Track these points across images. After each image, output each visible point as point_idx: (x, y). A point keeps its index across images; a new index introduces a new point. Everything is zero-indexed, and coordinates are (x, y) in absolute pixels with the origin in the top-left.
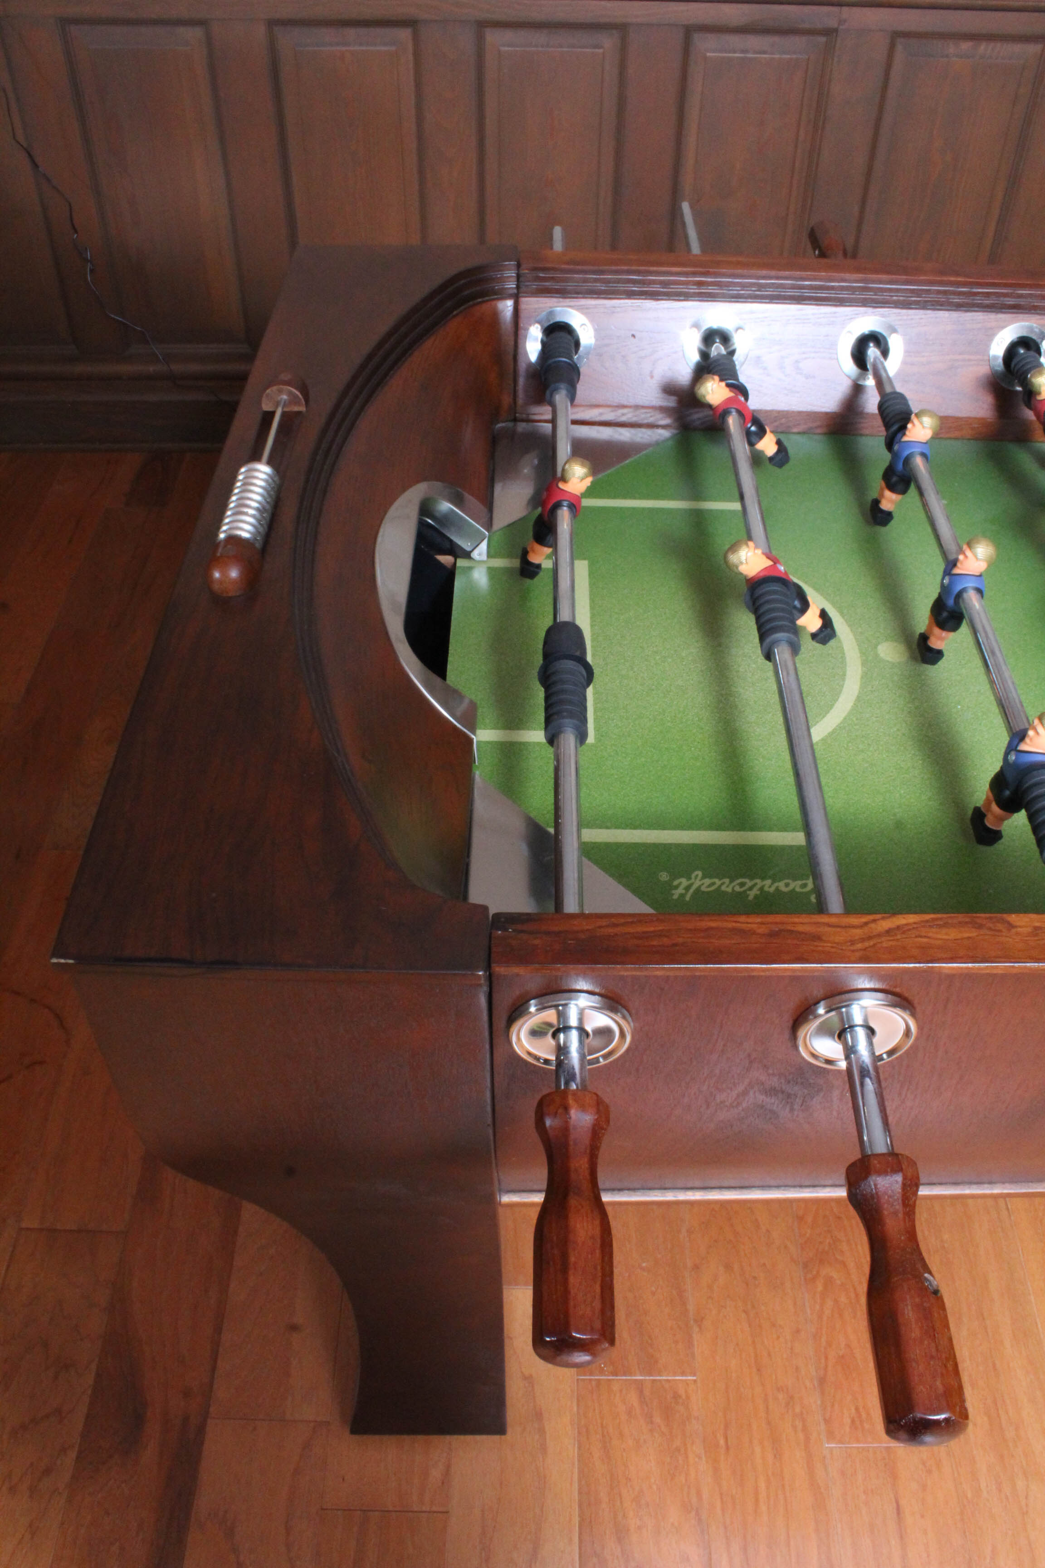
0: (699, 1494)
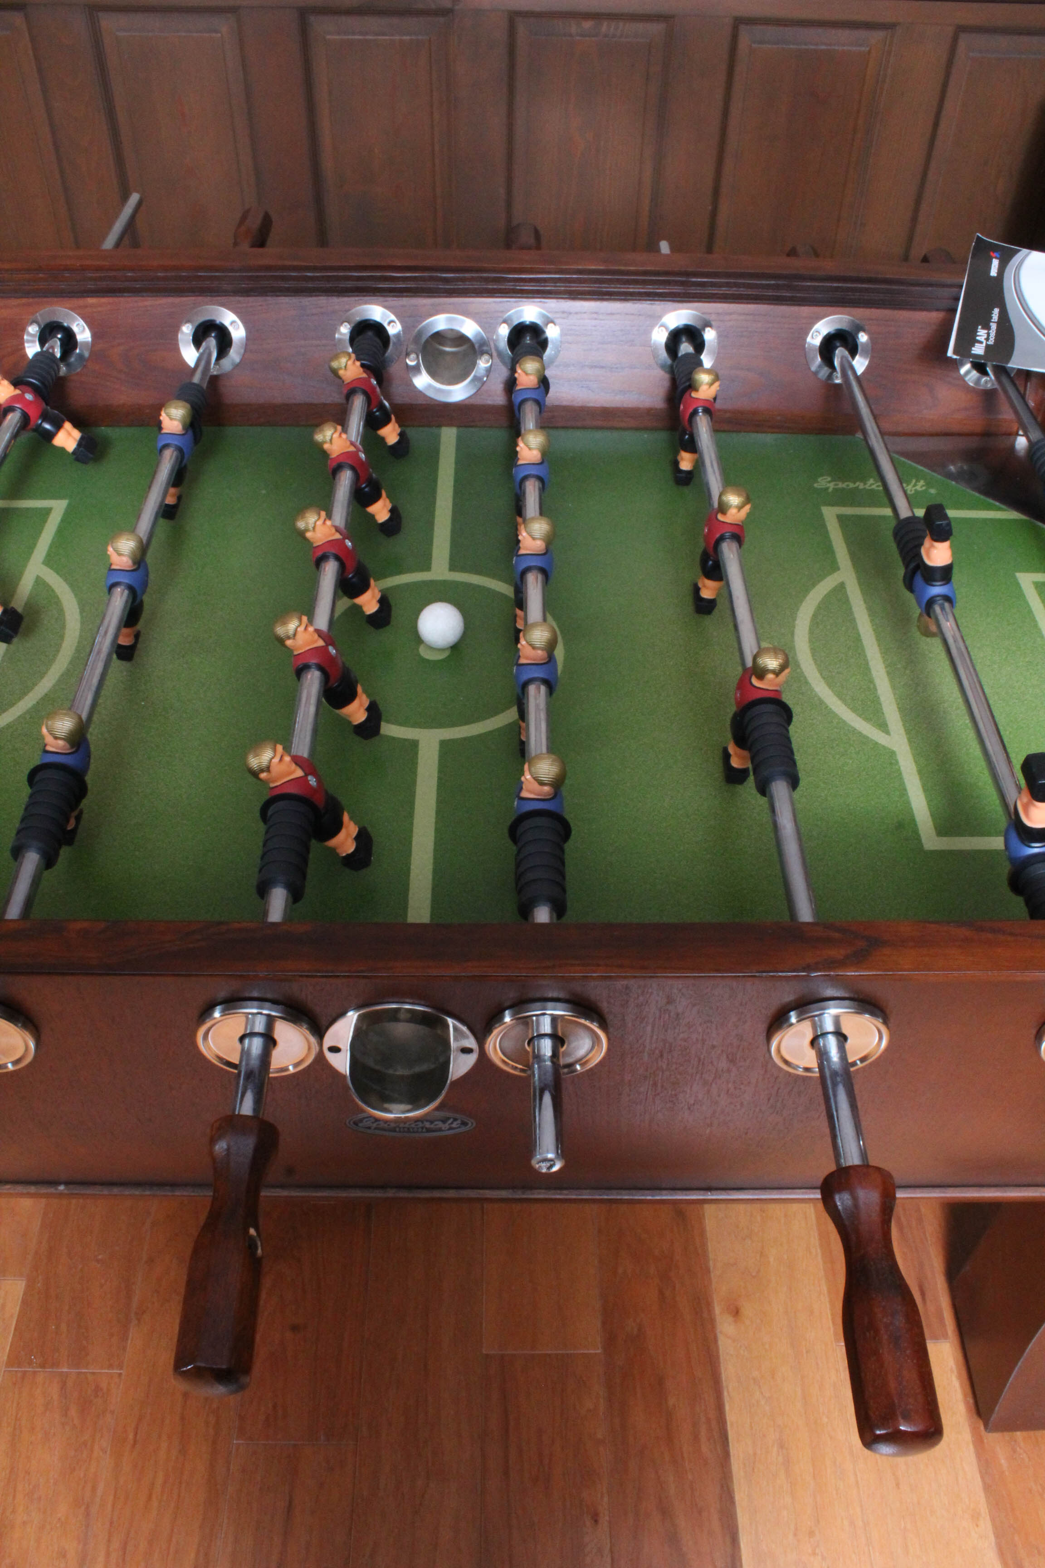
0: (94, 1489)
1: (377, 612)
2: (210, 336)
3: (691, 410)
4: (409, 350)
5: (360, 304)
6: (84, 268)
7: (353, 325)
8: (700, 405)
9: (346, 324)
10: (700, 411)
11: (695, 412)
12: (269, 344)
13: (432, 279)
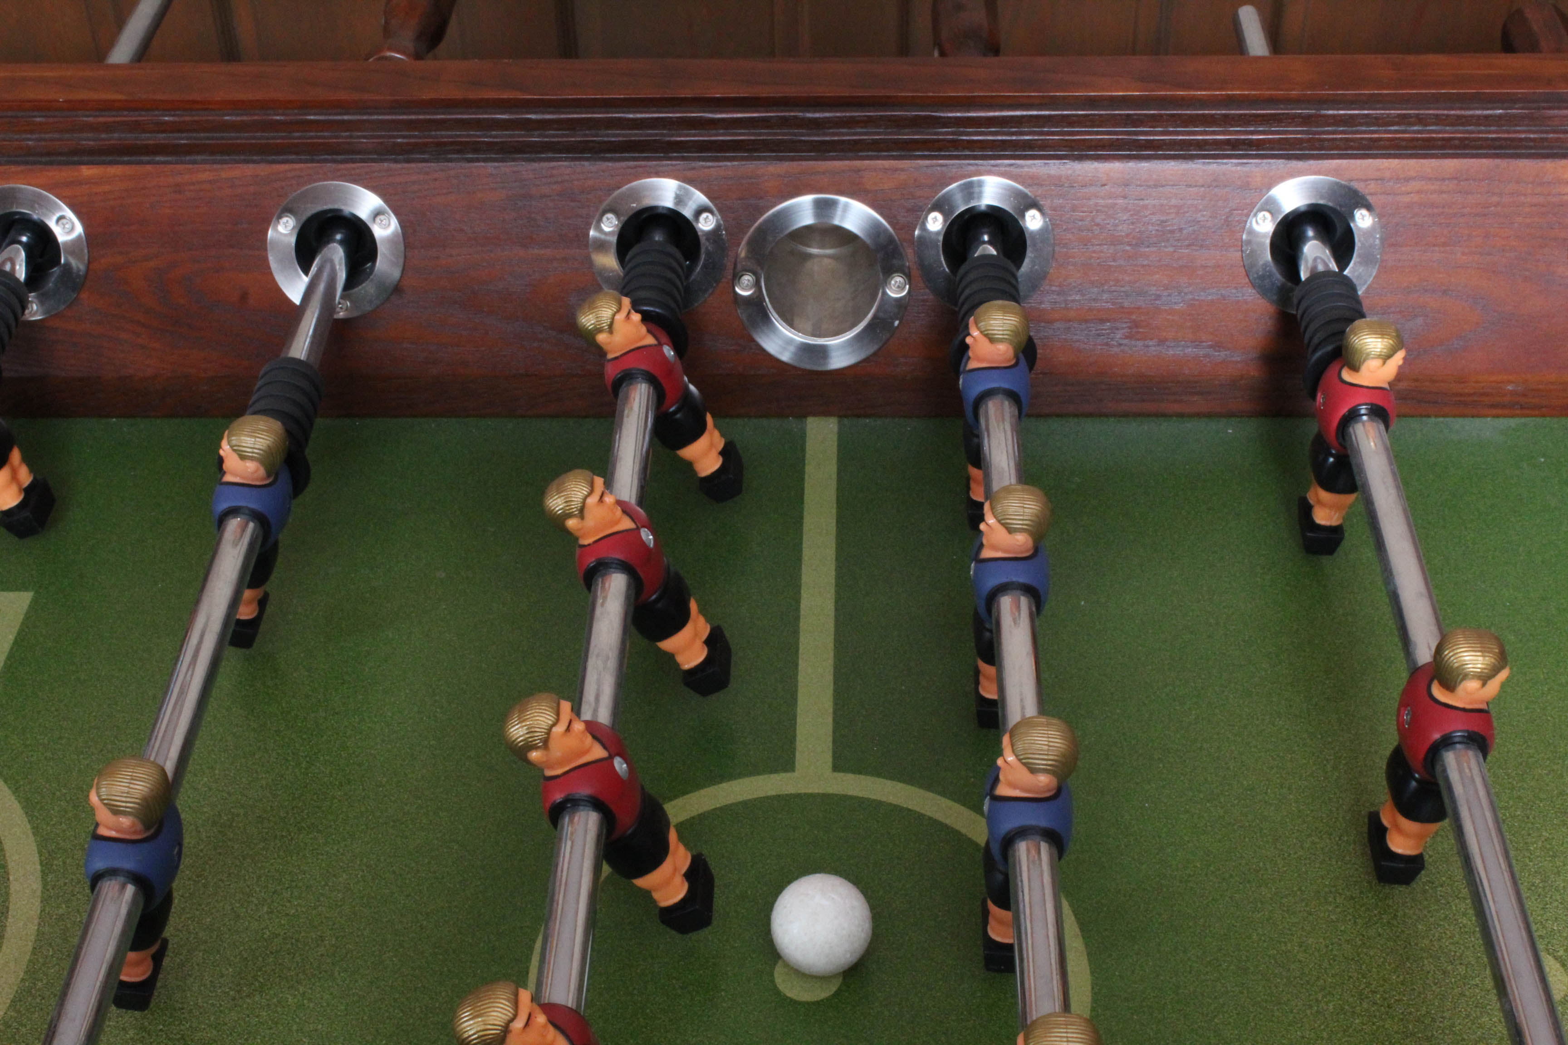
1: (684, 901)
2: (330, 240)
3: (1344, 410)
4: (739, 267)
5: (638, 177)
6: (74, 106)
7: (624, 219)
8: (1362, 401)
9: (610, 215)
10: (1363, 412)
11: (1352, 416)
12: (451, 256)
13: (784, 122)
